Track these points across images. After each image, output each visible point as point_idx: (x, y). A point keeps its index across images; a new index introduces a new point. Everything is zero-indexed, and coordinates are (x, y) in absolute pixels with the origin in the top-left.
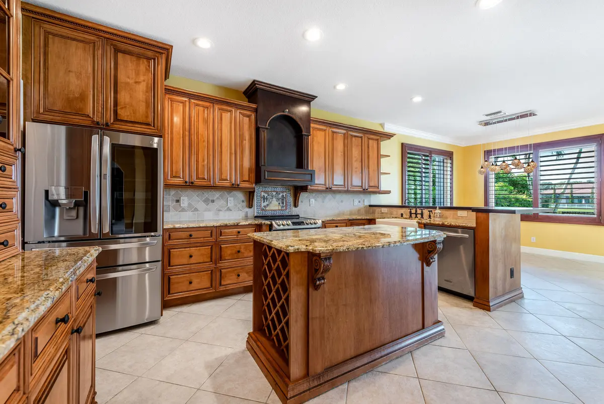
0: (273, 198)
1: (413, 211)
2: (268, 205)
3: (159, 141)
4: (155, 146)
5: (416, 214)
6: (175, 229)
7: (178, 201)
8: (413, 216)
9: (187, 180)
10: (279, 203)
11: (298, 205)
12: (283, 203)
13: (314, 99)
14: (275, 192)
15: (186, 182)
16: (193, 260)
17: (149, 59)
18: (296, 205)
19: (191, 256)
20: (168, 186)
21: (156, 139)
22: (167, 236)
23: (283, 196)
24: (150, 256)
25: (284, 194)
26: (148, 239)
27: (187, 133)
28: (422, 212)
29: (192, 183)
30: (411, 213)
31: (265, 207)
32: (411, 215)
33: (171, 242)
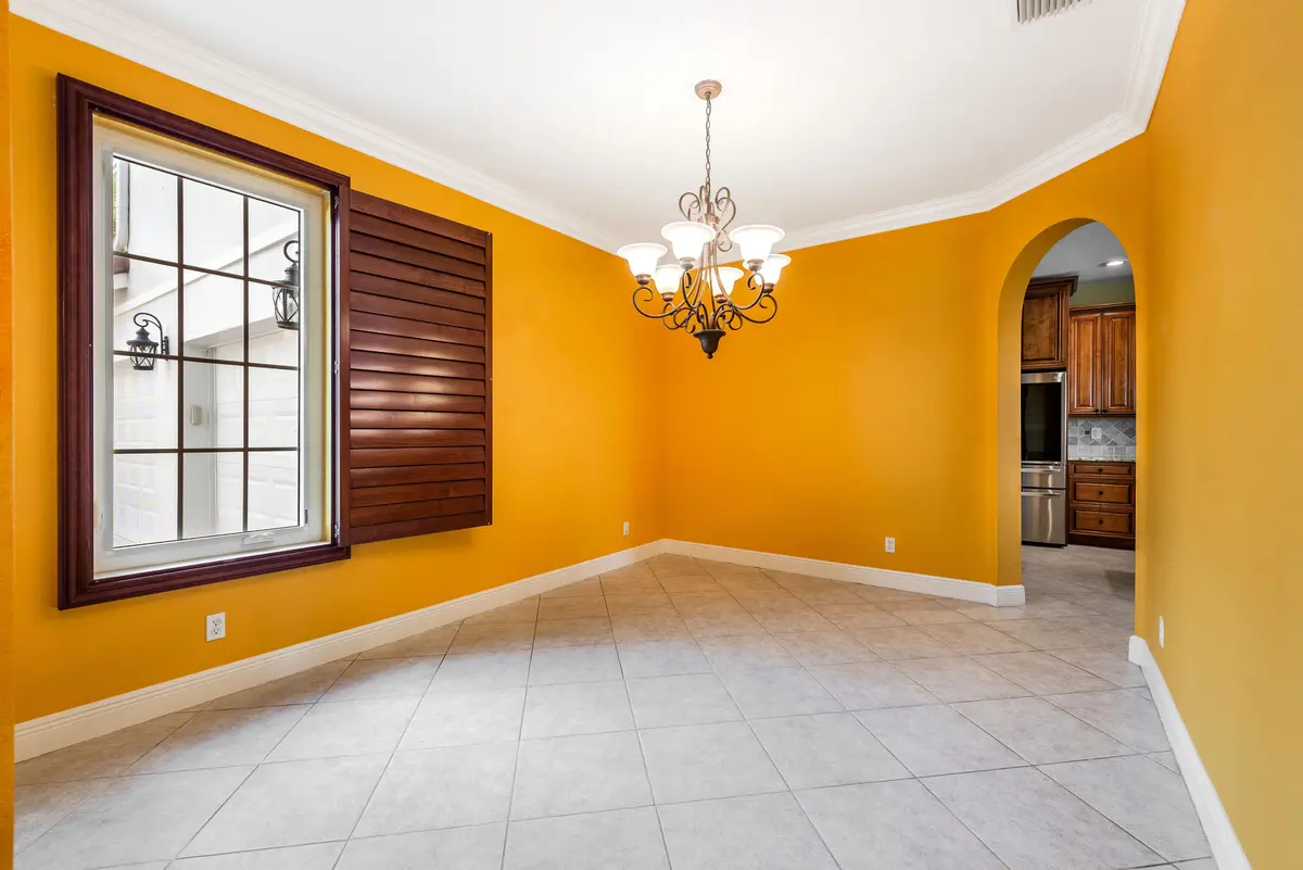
3: (1063, 375)
4: (1059, 381)
6: (1081, 462)
7: (1088, 433)
9: (1099, 408)
15: (1097, 411)
16: (1103, 498)
17: (1052, 296)
19: (1101, 493)
20: (1073, 416)
21: (1060, 374)
22: (1072, 467)
24: (1053, 483)
26: (1051, 468)
27: (1099, 354)
29: (1105, 411)
33: (1077, 475)
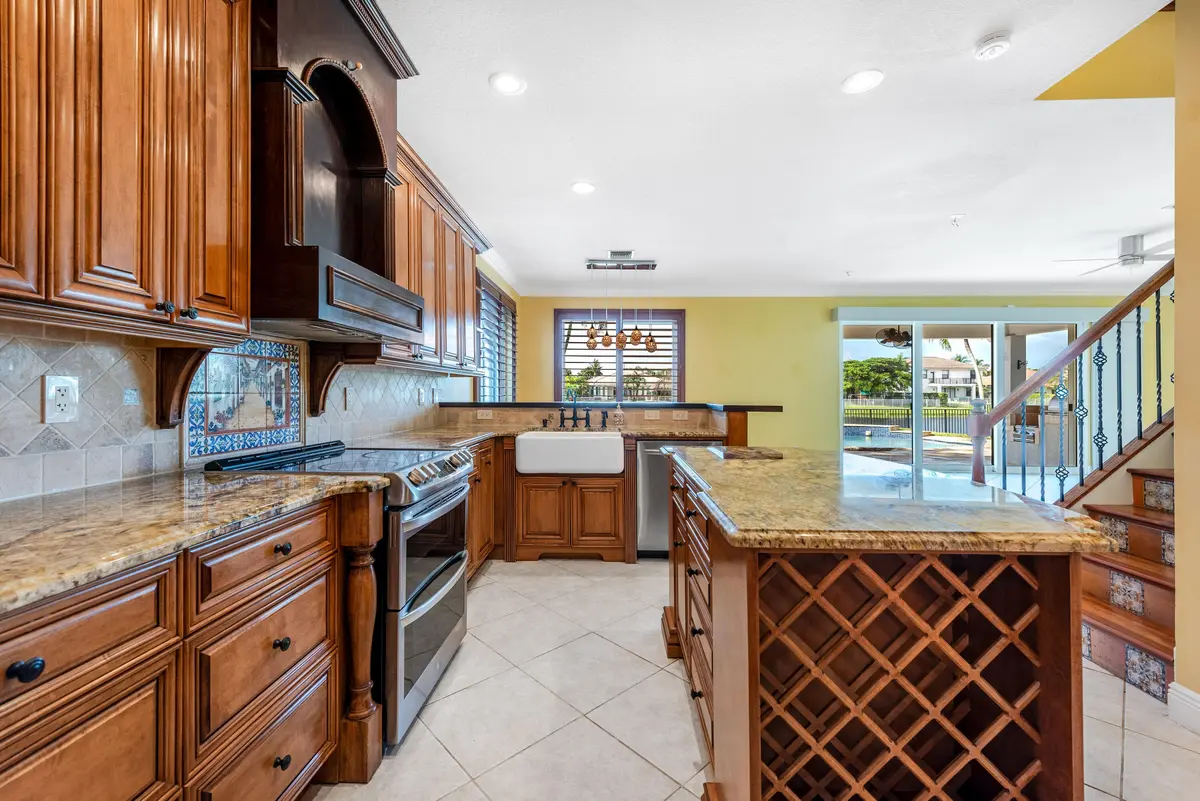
0: (247, 382)
1: (569, 413)
2: (231, 411)
5: (575, 419)
8: (569, 423)
10: (269, 403)
11: (323, 409)
12: (279, 402)
13: (409, 75)
14: (255, 357)
18: (315, 408)
23: (278, 374)
25: (283, 368)
28: (587, 414)
30: (563, 419)
31: (219, 417)
32: (562, 422)
